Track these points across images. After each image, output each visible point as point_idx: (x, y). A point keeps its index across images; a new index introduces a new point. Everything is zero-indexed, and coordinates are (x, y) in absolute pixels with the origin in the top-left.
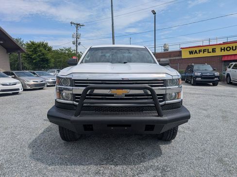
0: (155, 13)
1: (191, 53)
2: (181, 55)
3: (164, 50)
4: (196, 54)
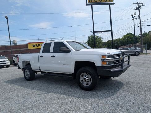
0: (7, 18)
1: (34, 46)
2: (28, 48)
3: (14, 44)
4: (37, 47)
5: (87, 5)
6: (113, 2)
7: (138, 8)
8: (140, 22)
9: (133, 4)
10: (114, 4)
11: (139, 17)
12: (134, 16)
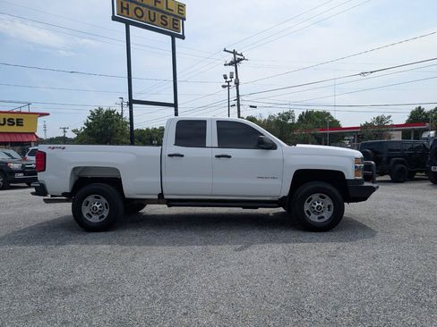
5: (114, 18)
6: (181, 33)
7: (235, 63)
8: (238, 95)
9: (225, 50)
10: (183, 37)
11: (237, 84)
12: (229, 79)
